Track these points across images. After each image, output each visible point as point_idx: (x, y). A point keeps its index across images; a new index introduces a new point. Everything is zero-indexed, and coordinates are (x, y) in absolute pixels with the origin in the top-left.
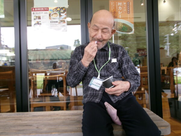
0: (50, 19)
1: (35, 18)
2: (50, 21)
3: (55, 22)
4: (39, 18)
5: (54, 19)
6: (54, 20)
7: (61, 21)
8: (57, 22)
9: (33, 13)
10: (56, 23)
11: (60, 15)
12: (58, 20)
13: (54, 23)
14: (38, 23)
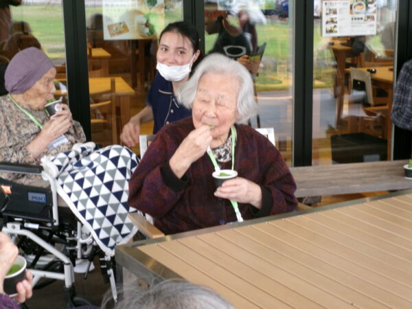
0: (351, 13)
1: (328, 12)
2: (350, 16)
3: (358, 19)
4: (335, 12)
5: (357, 13)
6: (357, 16)
7: (368, 17)
8: (362, 19)
9: (326, 4)
10: (360, 21)
11: (367, 7)
12: (363, 16)
13: (357, 21)
14: (332, 21)
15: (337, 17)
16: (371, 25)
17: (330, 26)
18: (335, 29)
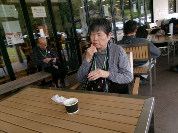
0: (15, 38)
1: (8, 38)
6: (17, 38)
7: (21, 38)
9: (7, 36)
11: (19, 36)
12: (19, 38)
13: (17, 40)
14: (10, 41)
15: (11, 39)
16: (22, 40)
17: (10, 42)
18: (12, 43)
